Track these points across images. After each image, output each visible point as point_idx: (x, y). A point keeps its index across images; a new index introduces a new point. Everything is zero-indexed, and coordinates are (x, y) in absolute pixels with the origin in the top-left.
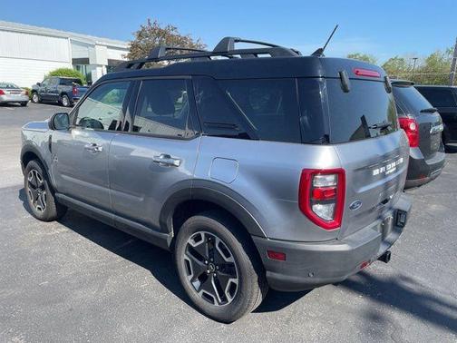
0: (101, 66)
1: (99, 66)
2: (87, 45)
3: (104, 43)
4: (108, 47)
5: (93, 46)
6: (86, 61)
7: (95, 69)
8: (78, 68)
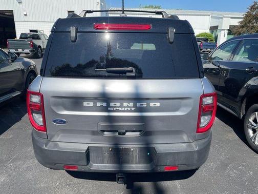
0: (224, 30)
1: (223, 30)
2: (219, 18)
3: (230, 16)
4: (232, 18)
5: (222, 18)
6: (216, 28)
7: (220, 32)
8: (212, 32)
